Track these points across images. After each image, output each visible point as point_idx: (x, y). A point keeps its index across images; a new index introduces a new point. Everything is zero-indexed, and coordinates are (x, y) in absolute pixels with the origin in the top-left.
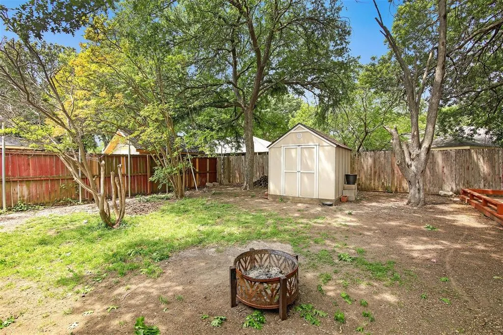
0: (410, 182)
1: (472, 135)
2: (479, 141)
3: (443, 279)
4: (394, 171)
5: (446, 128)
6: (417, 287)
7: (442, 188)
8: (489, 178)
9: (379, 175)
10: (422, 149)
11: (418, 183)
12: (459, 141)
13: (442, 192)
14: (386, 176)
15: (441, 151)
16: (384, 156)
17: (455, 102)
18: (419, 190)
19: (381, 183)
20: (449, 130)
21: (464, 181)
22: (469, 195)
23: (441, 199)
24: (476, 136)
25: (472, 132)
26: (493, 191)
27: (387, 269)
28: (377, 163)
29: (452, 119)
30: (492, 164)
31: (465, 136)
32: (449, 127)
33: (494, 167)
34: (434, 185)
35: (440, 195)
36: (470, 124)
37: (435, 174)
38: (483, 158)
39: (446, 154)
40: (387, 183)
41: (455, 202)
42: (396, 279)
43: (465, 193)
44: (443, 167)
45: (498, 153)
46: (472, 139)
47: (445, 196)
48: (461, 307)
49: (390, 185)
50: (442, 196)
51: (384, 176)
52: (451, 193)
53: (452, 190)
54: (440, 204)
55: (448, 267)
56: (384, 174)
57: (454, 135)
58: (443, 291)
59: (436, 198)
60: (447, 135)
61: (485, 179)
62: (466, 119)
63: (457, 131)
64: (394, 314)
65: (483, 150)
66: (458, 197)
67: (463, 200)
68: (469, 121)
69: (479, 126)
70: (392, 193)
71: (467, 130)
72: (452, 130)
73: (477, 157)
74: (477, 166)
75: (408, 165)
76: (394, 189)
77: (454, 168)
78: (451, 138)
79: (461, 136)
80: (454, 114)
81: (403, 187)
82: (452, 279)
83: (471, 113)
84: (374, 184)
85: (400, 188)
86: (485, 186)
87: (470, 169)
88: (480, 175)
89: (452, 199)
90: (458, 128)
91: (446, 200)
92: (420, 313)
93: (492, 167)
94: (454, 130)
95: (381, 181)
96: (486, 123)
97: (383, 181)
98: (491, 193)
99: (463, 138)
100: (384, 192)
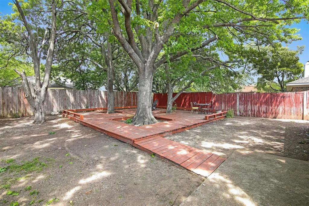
0: (35, 108)
1: (64, 82)
2: (67, 85)
3: (67, 155)
4: (20, 102)
5: (51, 76)
6: (56, 164)
7: (52, 111)
8: (74, 104)
9: (8, 106)
10: (43, 88)
11: (41, 108)
12: (59, 84)
13: (53, 113)
14: (13, 106)
15: (51, 89)
16: (12, 91)
17: (56, 63)
18: (41, 113)
19: (9, 111)
20: (53, 78)
21: (64, 106)
22: (66, 113)
23: (53, 117)
24: (66, 83)
25: (65, 80)
26: (76, 110)
27: (36, 163)
28: (5, 97)
29: (55, 72)
30: (75, 97)
31: (62, 82)
32: (53, 76)
33: (76, 98)
34: (48, 109)
35: (52, 115)
36: (64, 76)
37: (49, 103)
38: (72, 94)
39: (54, 91)
40: (15, 111)
41: (61, 117)
42: (44, 165)
43: (65, 112)
44: (53, 99)
45: (77, 92)
46: (65, 84)
47: (55, 115)
48: (77, 163)
49: (17, 112)
50: (53, 115)
51: (12, 106)
52: (58, 113)
53: (58, 111)
54: (53, 120)
55: (67, 149)
56: (12, 104)
57: (56, 81)
58: (68, 160)
59: (50, 117)
60: (52, 80)
61: (73, 105)
62: (61, 73)
63: (57, 79)
64: (49, 182)
65: (71, 90)
66: (61, 115)
67: (64, 116)
68: (63, 74)
69: (68, 77)
70: (19, 117)
71: (62, 79)
72: (55, 78)
73: (69, 93)
74: (69, 98)
75: (33, 97)
76: (20, 115)
77: (58, 99)
78: (55, 82)
79: (60, 82)
80: (56, 69)
81: (28, 113)
82: (70, 153)
83: (64, 71)
84: (3, 113)
85: (25, 113)
86: (72, 108)
87: (66, 99)
88: (70, 103)
89: (58, 116)
90: (58, 77)
91: (55, 117)
92: (62, 175)
93: (75, 99)
94: (56, 78)
95: (10, 109)
96: (71, 77)
97: (11, 109)
98: (75, 111)
99: (60, 83)
100: (13, 118)
